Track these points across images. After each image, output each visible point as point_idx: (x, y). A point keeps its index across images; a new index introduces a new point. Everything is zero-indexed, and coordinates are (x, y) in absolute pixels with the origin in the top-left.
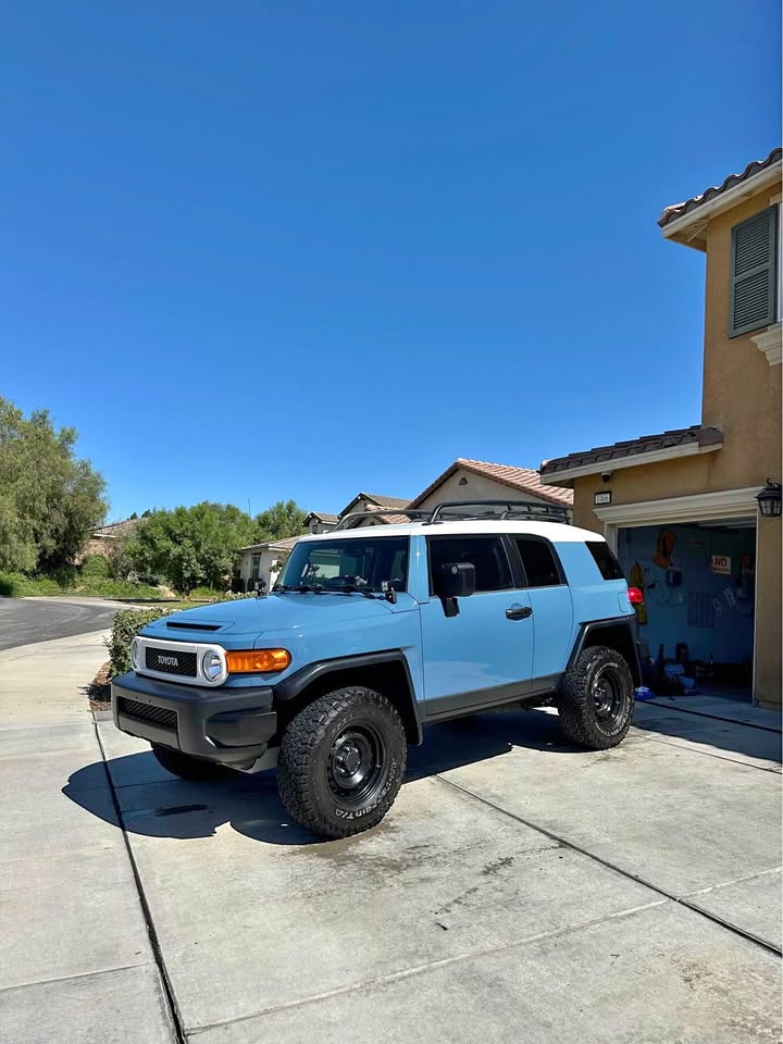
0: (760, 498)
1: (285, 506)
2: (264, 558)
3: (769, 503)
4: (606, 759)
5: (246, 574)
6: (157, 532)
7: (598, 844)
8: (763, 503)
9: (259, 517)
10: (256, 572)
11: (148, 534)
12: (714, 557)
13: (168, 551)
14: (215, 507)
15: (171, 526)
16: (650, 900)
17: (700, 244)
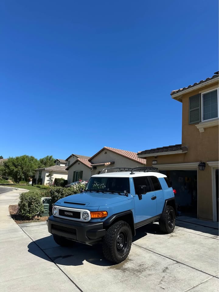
0: (199, 166)
1: (49, 157)
2: (43, 173)
3: (201, 167)
4: (172, 236)
5: (37, 177)
6: (10, 164)
7: (186, 262)
8: (200, 167)
9: (40, 160)
10: (40, 176)
11: (7, 164)
12: (179, 178)
13: (13, 170)
14: (27, 157)
15: (15, 163)
16: (208, 277)
17: (181, 100)
